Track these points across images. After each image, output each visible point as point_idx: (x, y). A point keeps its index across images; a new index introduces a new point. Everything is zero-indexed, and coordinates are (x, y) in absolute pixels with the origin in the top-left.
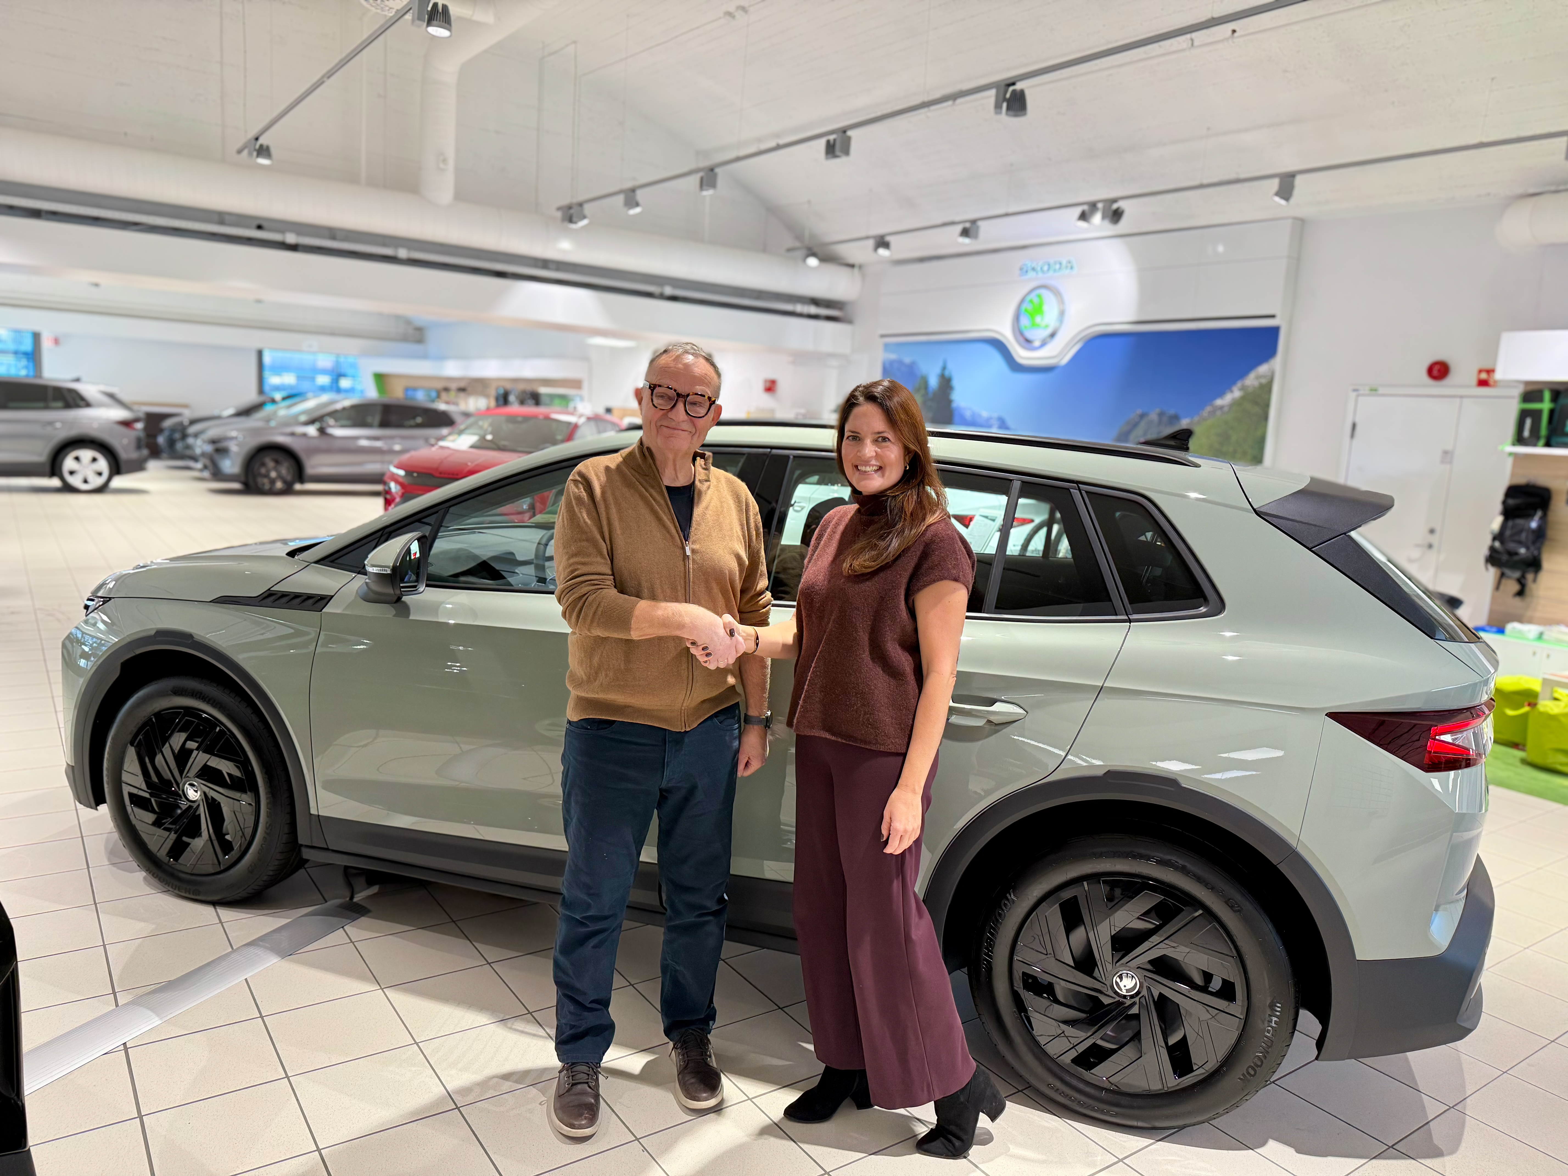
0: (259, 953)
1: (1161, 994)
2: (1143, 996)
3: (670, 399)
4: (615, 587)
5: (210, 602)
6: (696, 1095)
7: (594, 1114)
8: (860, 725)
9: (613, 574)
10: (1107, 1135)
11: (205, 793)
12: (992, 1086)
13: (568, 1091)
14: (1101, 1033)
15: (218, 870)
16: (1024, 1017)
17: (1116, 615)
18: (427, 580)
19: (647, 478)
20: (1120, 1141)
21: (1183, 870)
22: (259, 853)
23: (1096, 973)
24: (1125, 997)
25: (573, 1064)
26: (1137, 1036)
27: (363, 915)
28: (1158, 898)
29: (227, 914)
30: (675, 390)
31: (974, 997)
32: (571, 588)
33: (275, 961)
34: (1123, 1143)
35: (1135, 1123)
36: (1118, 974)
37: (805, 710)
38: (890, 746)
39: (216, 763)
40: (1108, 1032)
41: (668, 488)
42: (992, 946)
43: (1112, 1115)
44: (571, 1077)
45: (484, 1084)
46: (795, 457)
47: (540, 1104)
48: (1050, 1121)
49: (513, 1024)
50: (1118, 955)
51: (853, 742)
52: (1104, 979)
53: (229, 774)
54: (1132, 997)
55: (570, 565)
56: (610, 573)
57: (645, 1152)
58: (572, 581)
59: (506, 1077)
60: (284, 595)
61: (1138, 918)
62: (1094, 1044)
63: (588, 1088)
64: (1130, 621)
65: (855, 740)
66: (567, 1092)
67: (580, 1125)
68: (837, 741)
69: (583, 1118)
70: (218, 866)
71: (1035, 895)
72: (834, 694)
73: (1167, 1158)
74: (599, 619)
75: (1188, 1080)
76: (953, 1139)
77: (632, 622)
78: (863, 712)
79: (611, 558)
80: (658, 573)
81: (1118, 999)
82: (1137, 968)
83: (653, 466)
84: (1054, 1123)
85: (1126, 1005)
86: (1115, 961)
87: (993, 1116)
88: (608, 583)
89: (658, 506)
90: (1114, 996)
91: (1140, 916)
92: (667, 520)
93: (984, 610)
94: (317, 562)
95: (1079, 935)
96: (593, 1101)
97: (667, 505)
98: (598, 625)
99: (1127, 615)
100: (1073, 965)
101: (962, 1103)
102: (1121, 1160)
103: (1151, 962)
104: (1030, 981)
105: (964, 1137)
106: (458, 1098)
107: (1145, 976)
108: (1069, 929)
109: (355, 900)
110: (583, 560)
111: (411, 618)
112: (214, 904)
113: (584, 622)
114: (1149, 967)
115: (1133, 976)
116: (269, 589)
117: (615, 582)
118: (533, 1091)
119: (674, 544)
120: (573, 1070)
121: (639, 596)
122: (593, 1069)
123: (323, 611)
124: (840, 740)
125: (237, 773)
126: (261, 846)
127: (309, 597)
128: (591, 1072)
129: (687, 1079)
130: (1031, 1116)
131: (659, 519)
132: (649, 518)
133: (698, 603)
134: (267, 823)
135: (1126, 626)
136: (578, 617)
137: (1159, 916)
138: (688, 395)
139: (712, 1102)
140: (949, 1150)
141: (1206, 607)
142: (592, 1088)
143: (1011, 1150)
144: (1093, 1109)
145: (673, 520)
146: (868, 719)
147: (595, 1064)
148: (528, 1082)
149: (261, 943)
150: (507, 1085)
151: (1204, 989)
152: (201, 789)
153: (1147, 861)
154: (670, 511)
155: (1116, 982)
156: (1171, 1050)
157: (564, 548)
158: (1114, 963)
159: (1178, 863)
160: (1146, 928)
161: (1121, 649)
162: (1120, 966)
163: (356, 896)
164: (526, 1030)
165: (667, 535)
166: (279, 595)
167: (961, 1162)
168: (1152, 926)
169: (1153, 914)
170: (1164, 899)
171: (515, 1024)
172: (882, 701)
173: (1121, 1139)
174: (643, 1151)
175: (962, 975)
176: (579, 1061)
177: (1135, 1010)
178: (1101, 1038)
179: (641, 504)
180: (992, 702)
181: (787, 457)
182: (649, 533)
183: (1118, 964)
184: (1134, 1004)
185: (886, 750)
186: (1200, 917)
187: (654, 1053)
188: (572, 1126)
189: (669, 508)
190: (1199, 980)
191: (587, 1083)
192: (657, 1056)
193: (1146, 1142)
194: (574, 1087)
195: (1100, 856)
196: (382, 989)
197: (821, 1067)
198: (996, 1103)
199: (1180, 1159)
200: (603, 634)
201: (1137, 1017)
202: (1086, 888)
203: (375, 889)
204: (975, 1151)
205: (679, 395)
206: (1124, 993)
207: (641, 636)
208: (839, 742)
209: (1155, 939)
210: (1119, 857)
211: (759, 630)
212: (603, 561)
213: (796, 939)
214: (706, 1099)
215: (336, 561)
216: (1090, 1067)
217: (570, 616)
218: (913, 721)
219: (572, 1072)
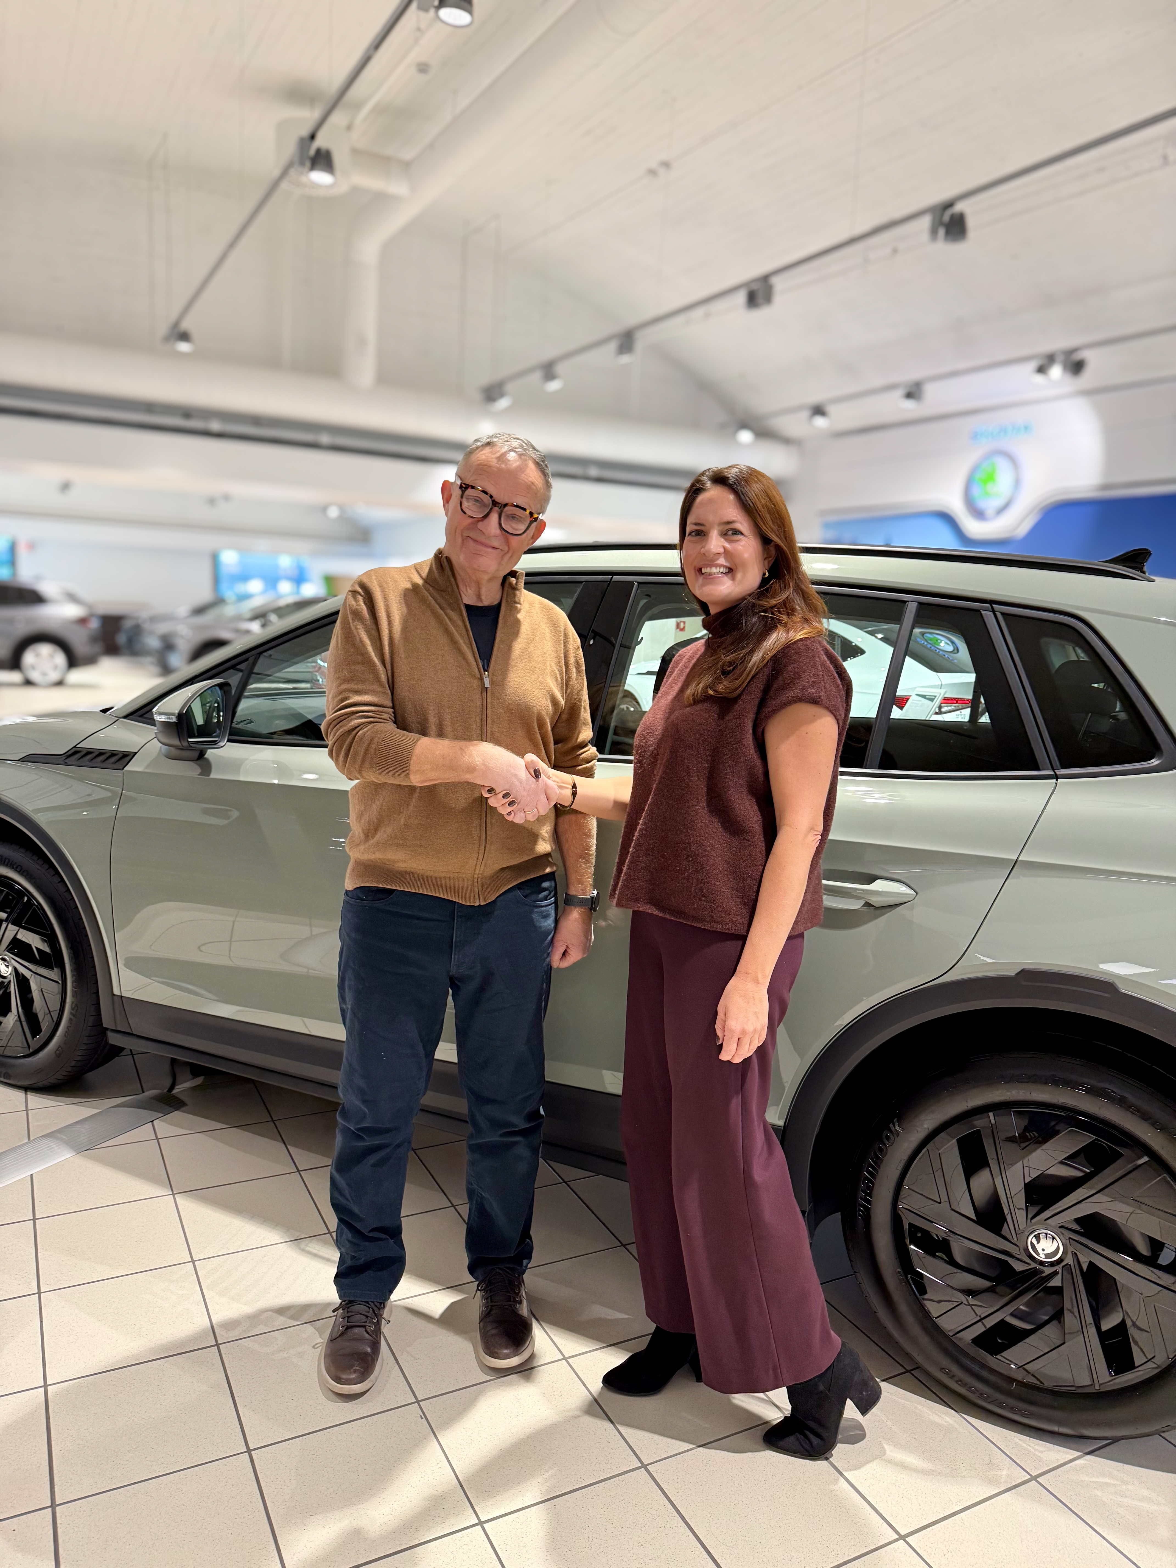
0: (54, 1146)
1: (1091, 1264)
2: (1068, 1264)
3: (485, 505)
4: (395, 722)
5: (18, 761)
6: (496, 1350)
7: (368, 1367)
8: (692, 896)
9: (393, 708)
10: (1018, 1440)
11: (15, 969)
12: (862, 1371)
13: (342, 1334)
14: (1011, 1308)
15: (27, 1052)
16: (911, 1281)
17: (1038, 769)
18: (230, 734)
19: (444, 594)
20: (1036, 1450)
21: (1121, 1102)
22: (65, 1035)
23: (1005, 1231)
24: (1042, 1263)
25: (350, 1302)
26: (1058, 1316)
27: (177, 1109)
28: (1085, 1139)
29: (36, 1100)
30: (491, 497)
31: (848, 1250)
32: (339, 720)
33: (69, 1156)
34: (1039, 1454)
35: (1056, 1428)
36: (1036, 1233)
37: (629, 879)
38: (729, 926)
39: (26, 936)
40: (1021, 1307)
41: (468, 607)
42: (871, 1189)
43: (1023, 1416)
44: (346, 1319)
45: (255, 1318)
46: (639, 583)
47: (314, 1347)
48: (943, 1416)
49: (307, 1245)
50: (1033, 1210)
51: (684, 919)
52: (1015, 1239)
53: (36, 948)
54: (1052, 1264)
55: (341, 693)
56: (391, 704)
57: (424, 1419)
58: (342, 711)
59: (281, 1311)
60: (89, 752)
61: (1061, 1163)
62: (1002, 1322)
63: (365, 1333)
64: (1057, 777)
65: (686, 916)
66: (340, 1336)
67: (347, 1380)
68: (665, 918)
69: (352, 1370)
70: (27, 1049)
71: (926, 1126)
72: (664, 858)
73: (1097, 1480)
74: (372, 758)
75: (1128, 1378)
76: (811, 1436)
77: (412, 762)
78: (695, 880)
79: (391, 686)
80: (449, 708)
81: (1033, 1265)
82: (1060, 1227)
83: (452, 579)
84: (948, 1419)
85: (1044, 1275)
86: (1030, 1216)
87: (865, 1407)
88: (385, 716)
89: (454, 626)
90: (1029, 1261)
91: (1064, 1159)
92: (463, 644)
93: (866, 765)
94: (126, 717)
95: (982, 1181)
96: (369, 1350)
97: (465, 627)
98: (371, 767)
99: (1053, 770)
100: (975, 1218)
101: (821, 1392)
102: (1034, 1478)
103: (1078, 1221)
104: (919, 1235)
105: (825, 1434)
106: (221, 1333)
107: (1070, 1238)
108: (969, 1172)
109: (174, 1092)
110: (356, 687)
111: (212, 776)
112: (26, 1089)
113: (354, 762)
114: (1076, 1227)
115: (1054, 1238)
116: (75, 747)
117: (395, 717)
118: (309, 1329)
119: (470, 674)
120: (349, 1310)
121: (424, 733)
122: (374, 1311)
123: (125, 769)
124: (668, 917)
125: (46, 948)
126: (68, 1028)
127: (113, 754)
128: (371, 1314)
129: (488, 1329)
130: (919, 1407)
131: (454, 642)
132: (443, 640)
133: (497, 742)
134: (73, 1003)
135: (1052, 783)
136: (347, 755)
137: (1090, 1162)
138: (506, 505)
139: (515, 1361)
140: (805, 1449)
141: (1159, 759)
142: (370, 1333)
143: (888, 1452)
144: (1000, 1406)
145: (471, 645)
146: (701, 889)
147: (378, 1304)
148: (306, 1318)
149: (59, 1135)
150: (281, 1321)
151: (1151, 1261)
152: (12, 964)
153: (1074, 1088)
154: (468, 635)
155: (1032, 1244)
156: (1103, 1336)
157: (336, 672)
158: (1029, 1220)
159: (1115, 1093)
160: (1071, 1176)
161: (1043, 812)
162: (1038, 1223)
163: (177, 1087)
164: (321, 1253)
165: (463, 662)
166: (84, 752)
167: (821, 1464)
168: (1080, 1174)
169: (1081, 1158)
170: (1096, 1139)
171: (310, 1245)
172: (720, 867)
173: (1037, 1447)
174: (422, 1418)
175: (834, 1222)
176: (357, 1299)
177: (1056, 1282)
178: (1012, 1315)
179: (433, 622)
180: (871, 879)
181: (632, 583)
182: (440, 658)
183: (1033, 1221)
184: (1055, 1273)
185: (724, 931)
186: (1145, 1165)
187: (462, 1291)
188: (338, 1380)
189: (467, 630)
190: (1143, 1249)
191: (364, 1327)
192: (466, 1296)
193: (1072, 1454)
194: (349, 1330)
195: (1009, 1080)
196: (173, 1194)
197: (652, 1327)
198: (867, 1391)
199: (1115, 1482)
200: (378, 779)
201: (1059, 1290)
202: (993, 1121)
203: (199, 1080)
204: (840, 1451)
205: (495, 503)
206: (1042, 1257)
207: (425, 781)
208: (667, 919)
209: (1081, 1193)
210: (1035, 1082)
211: (578, 780)
212: (380, 689)
213: (625, 1164)
214: (507, 1357)
215: (145, 716)
216: (996, 1350)
217: (338, 756)
218: (758, 892)
219: (348, 1312)
